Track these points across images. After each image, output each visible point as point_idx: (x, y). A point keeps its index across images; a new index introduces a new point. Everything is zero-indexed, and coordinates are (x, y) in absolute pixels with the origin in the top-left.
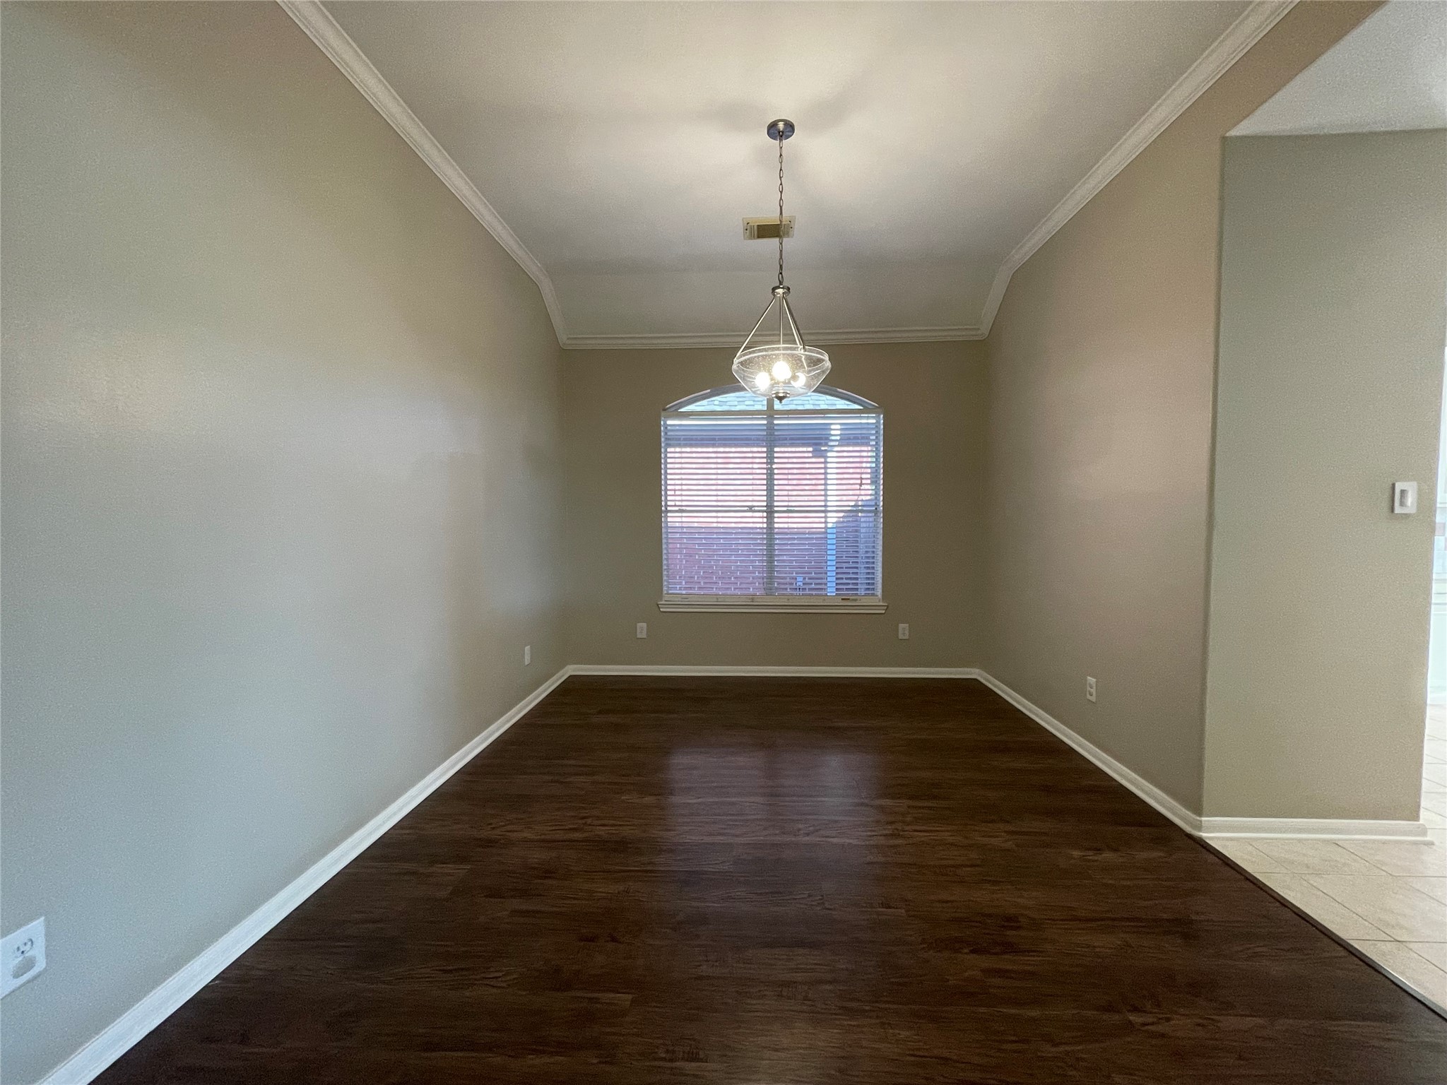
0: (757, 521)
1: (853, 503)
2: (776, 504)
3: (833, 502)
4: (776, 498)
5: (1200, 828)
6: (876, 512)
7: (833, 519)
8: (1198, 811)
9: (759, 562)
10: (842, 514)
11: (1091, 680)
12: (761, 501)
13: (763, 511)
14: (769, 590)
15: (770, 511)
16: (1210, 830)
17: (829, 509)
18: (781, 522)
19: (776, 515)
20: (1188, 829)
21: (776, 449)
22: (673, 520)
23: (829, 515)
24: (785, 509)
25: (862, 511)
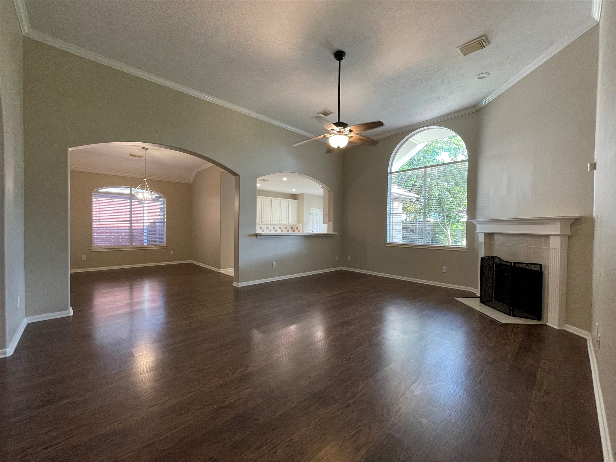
0: (128, 225)
1: (153, 220)
2: (133, 220)
3: (146, 219)
4: (133, 218)
5: (220, 271)
6: (164, 223)
7: (146, 225)
8: (220, 268)
9: (128, 237)
10: (150, 223)
11: (209, 254)
12: (128, 218)
13: (129, 222)
14: (131, 244)
15: (131, 222)
16: (222, 271)
17: (144, 222)
18: (134, 225)
19: (133, 223)
20: (218, 271)
21: (133, 200)
22: (95, 224)
23: (144, 223)
24: (136, 221)
25: (157, 222)
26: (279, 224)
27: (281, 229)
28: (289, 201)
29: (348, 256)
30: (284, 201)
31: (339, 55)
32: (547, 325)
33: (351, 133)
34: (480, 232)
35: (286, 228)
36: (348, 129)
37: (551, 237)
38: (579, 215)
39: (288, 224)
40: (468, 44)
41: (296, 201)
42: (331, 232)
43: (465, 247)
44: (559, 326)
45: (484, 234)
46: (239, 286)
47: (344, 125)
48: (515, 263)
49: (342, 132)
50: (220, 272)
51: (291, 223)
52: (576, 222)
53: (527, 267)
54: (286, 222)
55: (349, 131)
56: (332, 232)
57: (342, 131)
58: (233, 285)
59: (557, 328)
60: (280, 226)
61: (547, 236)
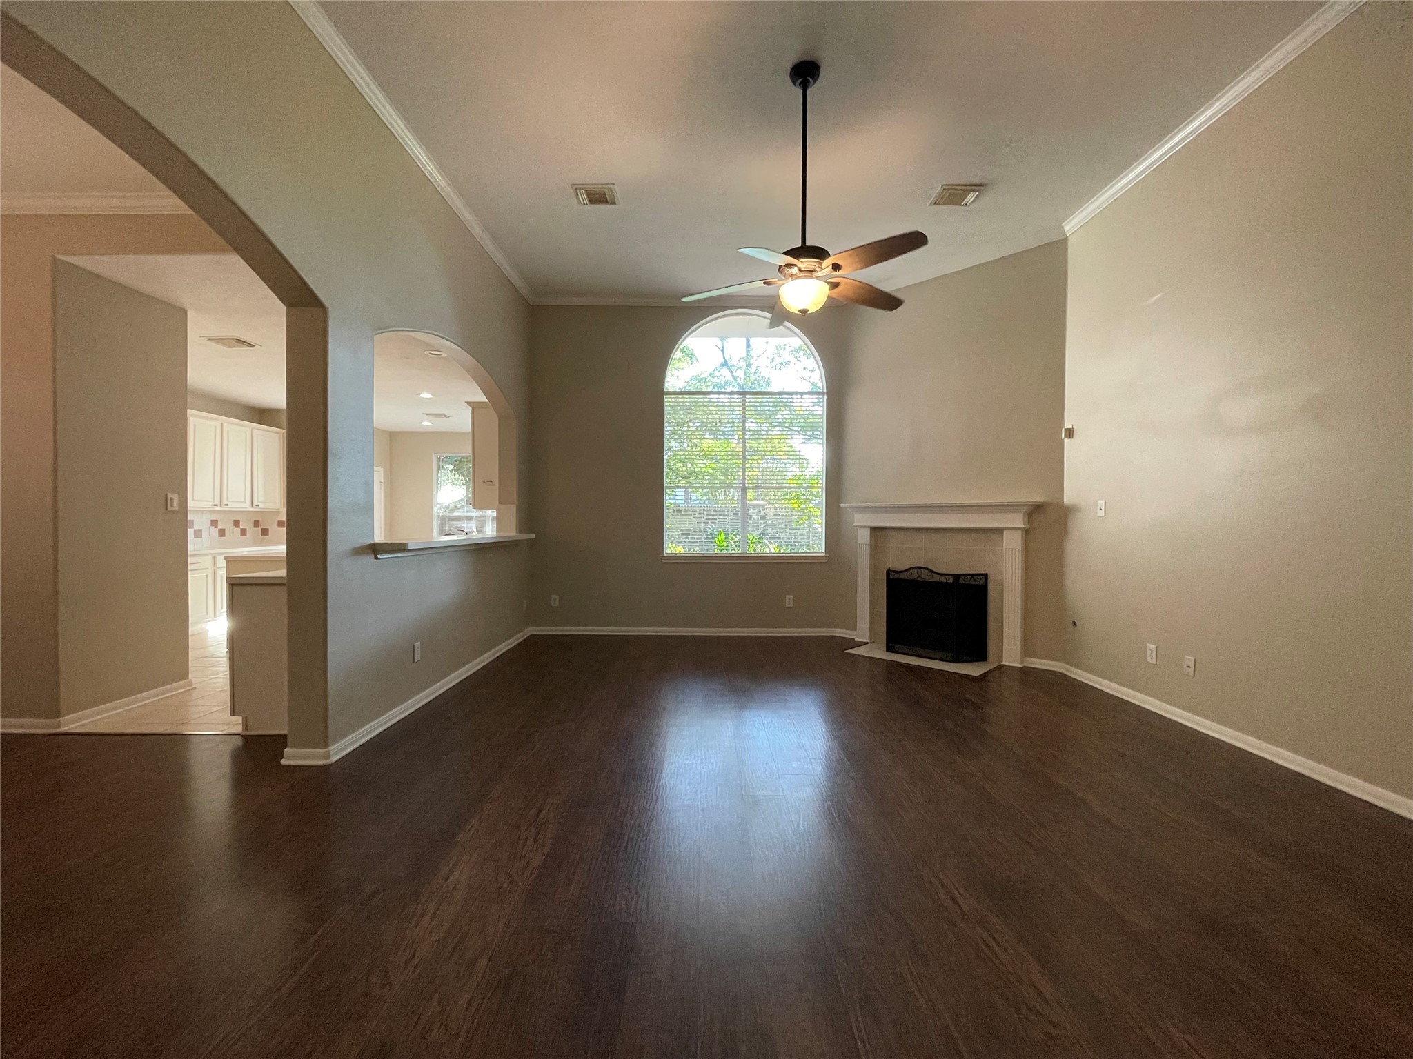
5: (59, 726)
16: (67, 725)
26: (218, 508)
27: (216, 527)
28: (255, 431)
29: (553, 596)
30: (238, 427)
31: (805, 72)
32: (1005, 665)
33: (837, 273)
34: (860, 527)
35: (237, 523)
36: (828, 262)
37: (1005, 532)
38: (1042, 500)
39: (251, 509)
40: (959, 188)
41: (277, 433)
42: (512, 532)
43: (823, 555)
44: (1021, 663)
45: (869, 529)
46: (334, 759)
47: (819, 253)
48: (957, 577)
49: (814, 271)
50: (64, 729)
51: (261, 506)
52: (1035, 510)
53: (972, 582)
54: (245, 502)
55: (831, 267)
56: (514, 534)
57: (811, 268)
58: (283, 762)
59: (1020, 666)
60: (214, 517)
61: (999, 531)
